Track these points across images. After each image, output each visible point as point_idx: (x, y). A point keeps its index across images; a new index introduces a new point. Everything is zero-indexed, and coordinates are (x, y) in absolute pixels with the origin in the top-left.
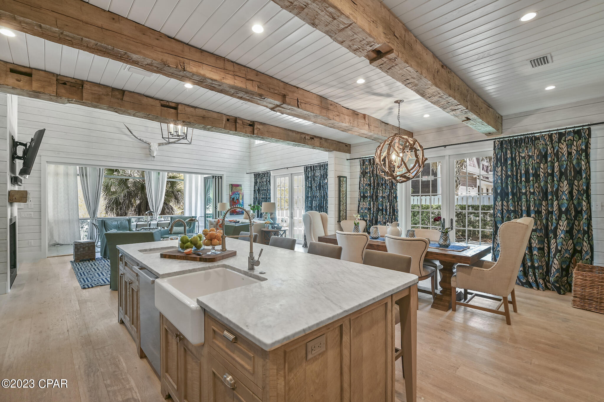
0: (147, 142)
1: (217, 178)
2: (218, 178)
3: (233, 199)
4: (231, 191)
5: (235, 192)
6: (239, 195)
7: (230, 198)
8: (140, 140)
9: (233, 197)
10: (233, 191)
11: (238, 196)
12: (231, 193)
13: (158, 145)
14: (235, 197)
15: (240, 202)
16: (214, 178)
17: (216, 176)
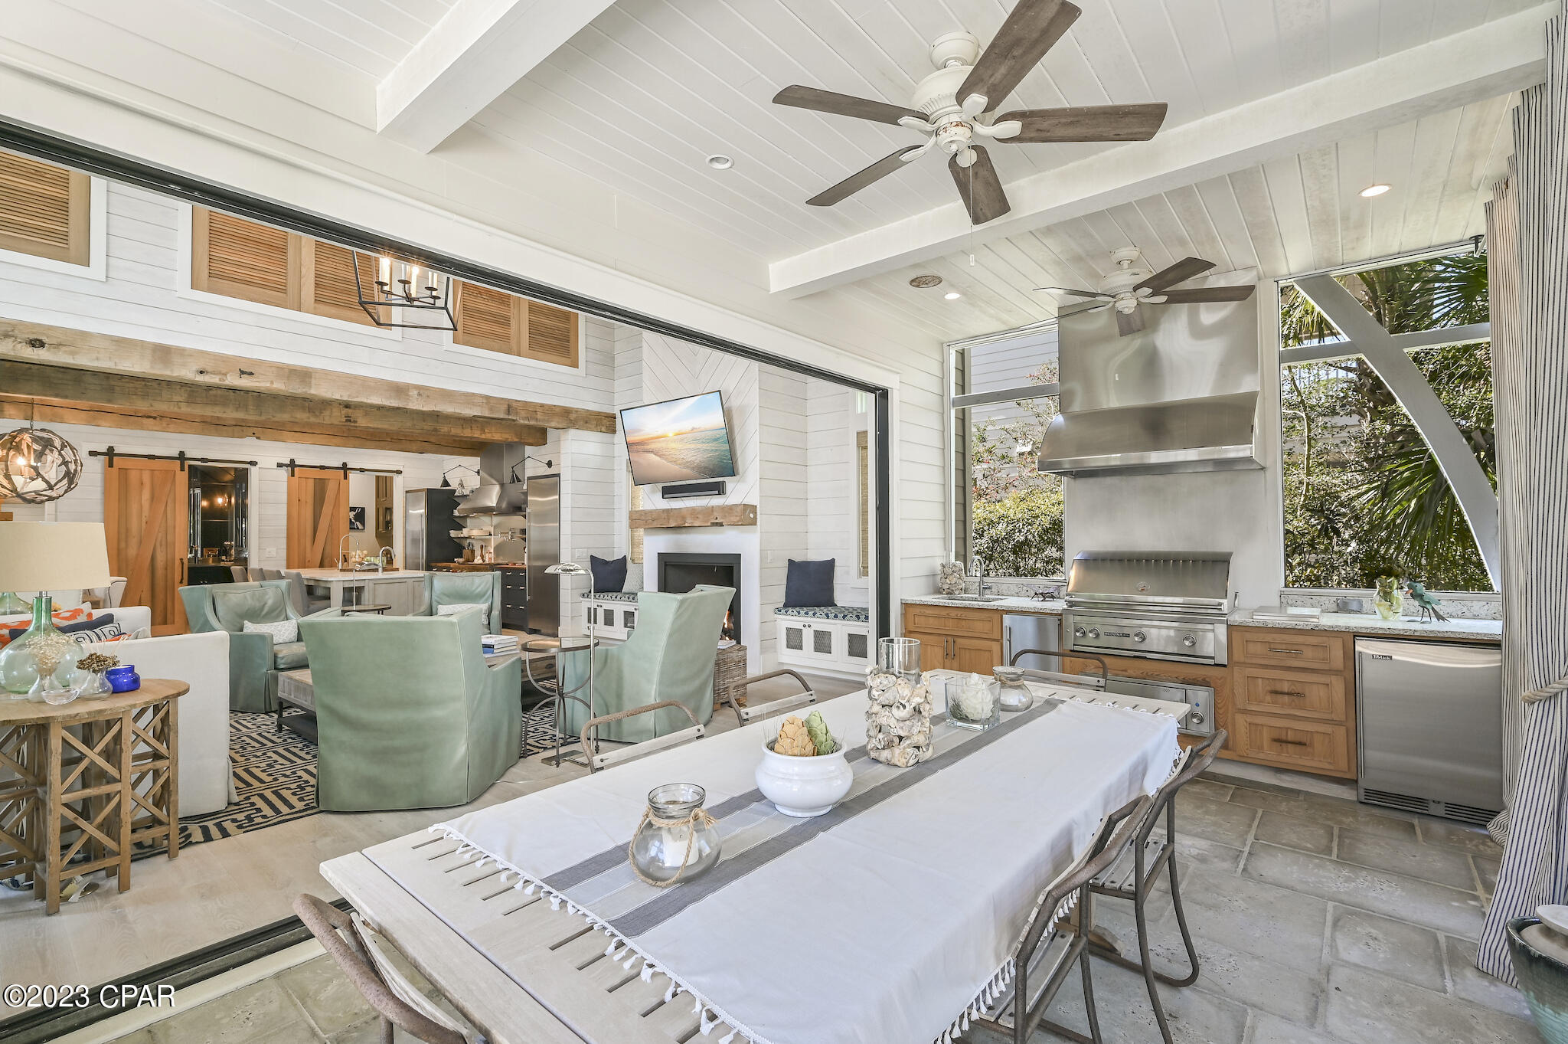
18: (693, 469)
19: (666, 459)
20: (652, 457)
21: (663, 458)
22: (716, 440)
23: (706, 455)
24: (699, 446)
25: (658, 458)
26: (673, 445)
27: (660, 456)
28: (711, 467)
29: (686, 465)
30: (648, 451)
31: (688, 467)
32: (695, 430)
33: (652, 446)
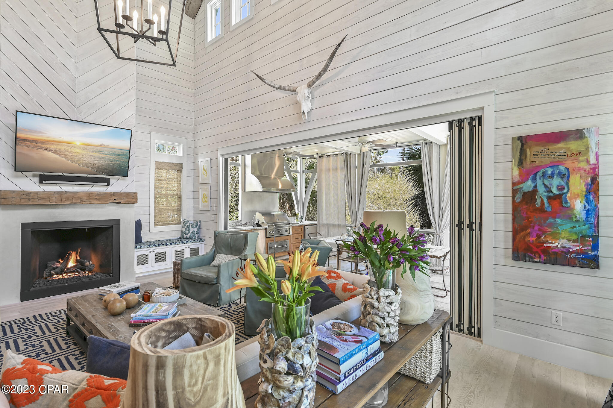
0: (292, 89)
1: (467, 128)
2: (470, 124)
3: (531, 196)
4: (521, 163)
5: (539, 167)
6: (565, 176)
7: (515, 192)
8: (280, 88)
9: (528, 185)
10: (527, 164)
11: (556, 181)
12: (516, 172)
13: (306, 86)
14: (541, 189)
15: (572, 209)
16: (456, 129)
17: (461, 121)
18: (93, 168)
19: (65, 158)
20: (51, 155)
21: (62, 157)
22: (119, 155)
23: (108, 162)
24: (104, 156)
25: (57, 156)
26: (77, 150)
27: (60, 155)
28: (110, 169)
29: (87, 165)
30: (47, 150)
31: (88, 167)
32: (102, 146)
33: (53, 147)
